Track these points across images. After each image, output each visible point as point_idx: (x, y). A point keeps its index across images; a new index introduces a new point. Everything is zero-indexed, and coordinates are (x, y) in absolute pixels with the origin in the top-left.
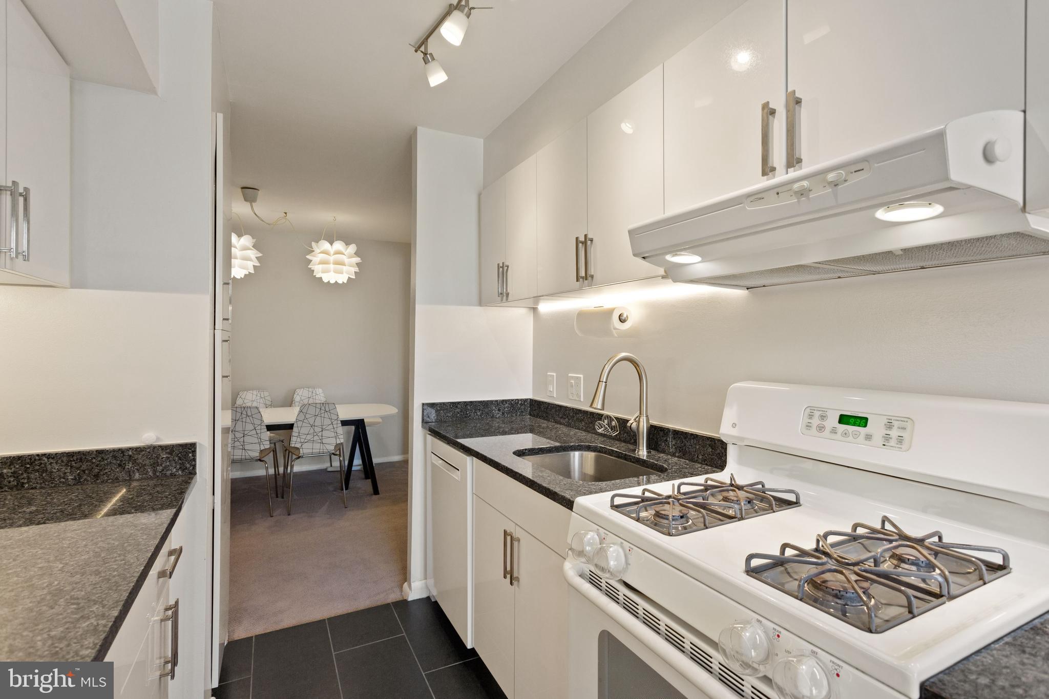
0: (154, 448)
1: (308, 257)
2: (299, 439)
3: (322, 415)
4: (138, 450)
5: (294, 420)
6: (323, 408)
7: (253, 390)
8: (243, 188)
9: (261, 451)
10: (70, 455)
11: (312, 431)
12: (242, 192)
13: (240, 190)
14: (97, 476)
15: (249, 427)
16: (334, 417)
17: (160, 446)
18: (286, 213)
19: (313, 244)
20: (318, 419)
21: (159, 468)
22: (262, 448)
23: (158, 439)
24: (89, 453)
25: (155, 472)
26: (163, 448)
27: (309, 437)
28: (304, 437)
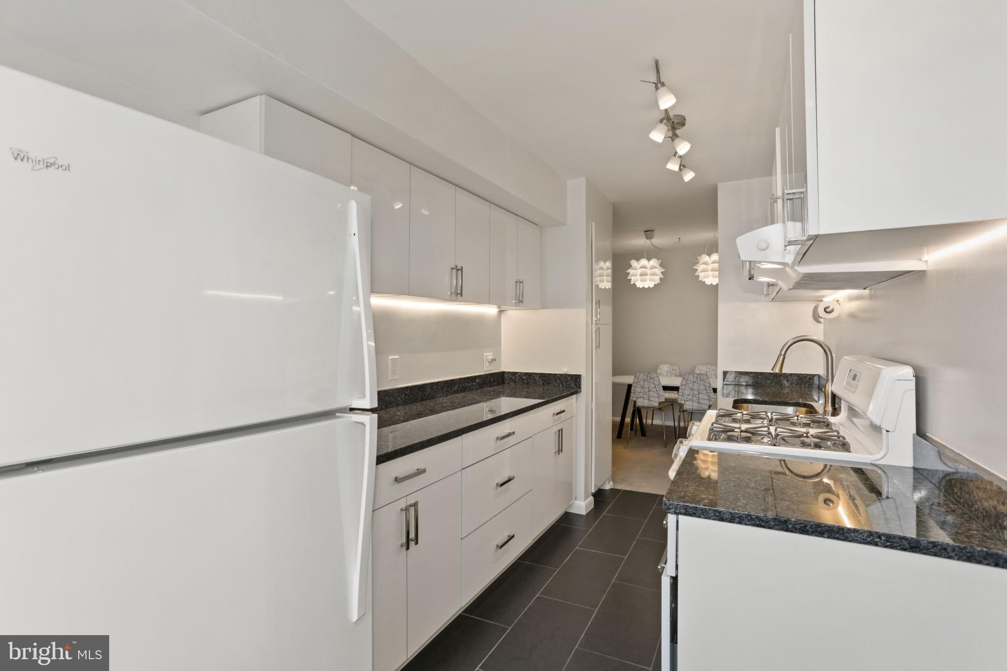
0: (566, 375)
1: (695, 267)
2: (683, 398)
3: (699, 382)
4: (561, 375)
5: (680, 384)
6: (699, 377)
7: (667, 364)
8: (645, 231)
9: (660, 403)
10: (541, 374)
11: (691, 393)
12: (645, 234)
13: (643, 233)
14: (548, 384)
15: (652, 386)
16: (707, 385)
17: (568, 375)
18: (679, 239)
19: (698, 257)
20: (695, 384)
21: (568, 384)
22: (660, 401)
23: (568, 372)
24: (546, 374)
25: (566, 385)
26: (569, 375)
27: (690, 397)
28: (686, 396)
